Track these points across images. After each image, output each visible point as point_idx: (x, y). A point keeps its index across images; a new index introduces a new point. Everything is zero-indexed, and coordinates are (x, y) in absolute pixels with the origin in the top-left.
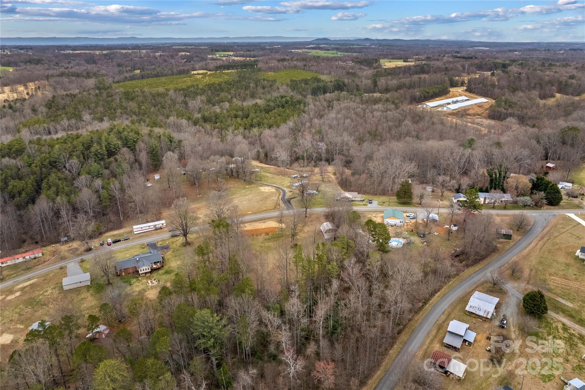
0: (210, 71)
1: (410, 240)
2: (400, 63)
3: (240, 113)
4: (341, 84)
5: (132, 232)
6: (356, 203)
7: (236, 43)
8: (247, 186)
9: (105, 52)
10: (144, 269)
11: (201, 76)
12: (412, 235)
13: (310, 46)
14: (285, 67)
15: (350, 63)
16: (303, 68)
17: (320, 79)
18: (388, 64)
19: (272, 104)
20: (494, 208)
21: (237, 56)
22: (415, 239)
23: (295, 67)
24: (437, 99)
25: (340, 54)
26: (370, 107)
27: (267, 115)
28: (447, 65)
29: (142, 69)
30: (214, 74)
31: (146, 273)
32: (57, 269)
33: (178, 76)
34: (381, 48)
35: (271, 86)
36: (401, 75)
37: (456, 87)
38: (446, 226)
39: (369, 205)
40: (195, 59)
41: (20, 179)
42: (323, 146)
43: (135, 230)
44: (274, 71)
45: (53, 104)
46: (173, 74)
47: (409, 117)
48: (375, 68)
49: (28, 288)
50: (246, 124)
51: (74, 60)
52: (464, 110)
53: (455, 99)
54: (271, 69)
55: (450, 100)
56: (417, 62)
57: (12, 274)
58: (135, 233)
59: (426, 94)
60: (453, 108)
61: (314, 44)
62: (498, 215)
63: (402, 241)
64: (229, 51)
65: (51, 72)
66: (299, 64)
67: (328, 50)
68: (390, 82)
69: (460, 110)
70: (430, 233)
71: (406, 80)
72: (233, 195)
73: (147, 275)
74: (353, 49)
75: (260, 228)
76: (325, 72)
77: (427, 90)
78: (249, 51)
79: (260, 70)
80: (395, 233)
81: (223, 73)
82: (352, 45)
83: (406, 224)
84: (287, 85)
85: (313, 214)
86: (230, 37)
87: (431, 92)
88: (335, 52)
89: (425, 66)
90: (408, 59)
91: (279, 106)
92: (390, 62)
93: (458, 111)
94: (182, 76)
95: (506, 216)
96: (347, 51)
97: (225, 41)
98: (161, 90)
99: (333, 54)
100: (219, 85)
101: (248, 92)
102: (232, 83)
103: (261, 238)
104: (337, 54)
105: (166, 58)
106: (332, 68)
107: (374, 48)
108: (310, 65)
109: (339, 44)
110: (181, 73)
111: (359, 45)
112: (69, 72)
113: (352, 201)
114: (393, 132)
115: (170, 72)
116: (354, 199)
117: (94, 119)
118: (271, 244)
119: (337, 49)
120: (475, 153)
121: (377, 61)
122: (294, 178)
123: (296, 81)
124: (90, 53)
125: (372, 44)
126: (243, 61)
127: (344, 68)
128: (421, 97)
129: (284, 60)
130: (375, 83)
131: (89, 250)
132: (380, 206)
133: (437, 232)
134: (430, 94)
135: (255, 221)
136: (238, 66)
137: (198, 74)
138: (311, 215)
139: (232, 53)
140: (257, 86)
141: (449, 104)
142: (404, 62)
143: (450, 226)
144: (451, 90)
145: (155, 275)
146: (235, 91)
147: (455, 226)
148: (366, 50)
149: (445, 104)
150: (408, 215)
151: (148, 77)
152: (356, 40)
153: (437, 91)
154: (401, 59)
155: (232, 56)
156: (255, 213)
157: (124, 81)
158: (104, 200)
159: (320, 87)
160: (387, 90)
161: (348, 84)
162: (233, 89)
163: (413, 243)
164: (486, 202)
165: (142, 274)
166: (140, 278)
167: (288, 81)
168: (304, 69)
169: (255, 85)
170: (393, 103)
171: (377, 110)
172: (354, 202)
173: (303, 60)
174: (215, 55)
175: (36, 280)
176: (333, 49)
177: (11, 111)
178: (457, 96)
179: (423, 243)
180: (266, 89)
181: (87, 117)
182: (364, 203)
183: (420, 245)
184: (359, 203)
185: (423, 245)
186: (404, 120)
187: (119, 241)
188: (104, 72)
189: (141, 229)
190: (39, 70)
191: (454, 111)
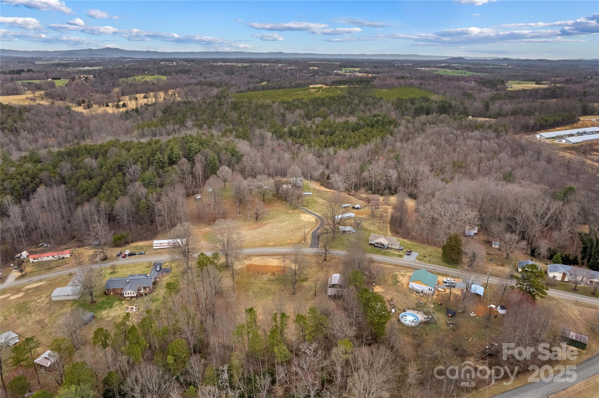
0: (327, 85)
1: (433, 318)
2: (531, 86)
3: (327, 129)
4: (447, 105)
5: (152, 246)
6: (391, 251)
7: (370, 60)
8: (290, 211)
9: (245, 65)
10: (129, 293)
11: (315, 90)
12: (438, 311)
13: (442, 65)
14: (400, 85)
15: (473, 84)
16: (418, 86)
17: (429, 99)
18: (515, 86)
19: (362, 122)
20: (575, 290)
21: (362, 73)
22: (441, 318)
23: (411, 85)
24: (558, 128)
25: (468, 74)
26: (465, 134)
27: (352, 134)
28: (587, 89)
29: (269, 81)
30: (328, 88)
31: (132, 297)
32: (67, 275)
33: (295, 89)
34: (519, 68)
35: (375, 103)
36: (521, 100)
37: (590, 115)
38: (492, 306)
39: (406, 257)
40: (320, 73)
41: (91, 179)
42: (393, 174)
43: (154, 245)
44: (389, 89)
45: (168, 110)
46: (291, 87)
47: (508, 149)
48: (497, 90)
49: (30, 291)
50: (327, 142)
51: (216, 71)
52: (590, 144)
53: (581, 130)
54: (385, 86)
55: (574, 131)
56: (553, 85)
57: (35, 272)
58: (154, 248)
59: (544, 123)
60: (573, 141)
61: (447, 63)
62: (576, 303)
63: (421, 317)
64: (357, 67)
65: (191, 81)
66: (416, 82)
67: (458, 69)
68: (504, 107)
69: (583, 144)
70: (464, 312)
71: (525, 105)
72: (271, 219)
73: (133, 299)
74: (485, 69)
75: (271, 264)
76: (441, 91)
77: (546, 118)
78: (376, 67)
79: (373, 87)
80: (417, 304)
81: (338, 88)
82: (487, 65)
83: (436, 293)
84: (393, 104)
85: (335, 258)
86: (367, 54)
87: (551, 120)
88: (463, 71)
89: (558, 90)
90: (541, 81)
91: (368, 125)
92: (519, 84)
93: (582, 145)
94: (298, 89)
95: (591, 307)
96: (477, 71)
97: (360, 58)
98: (268, 101)
99: (462, 73)
100: (323, 100)
101: (349, 108)
102: (337, 99)
103: (265, 278)
104: (465, 73)
105: (294, 72)
106: (450, 88)
107: (510, 69)
108: (427, 83)
109: (472, 64)
110: (298, 86)
111: (494, 65)
112: (206, 81)
113: (388, 248)
114: (483, 165)
115: (288, 85)
116: (390, 246)
117: (195, 125)
118: (273, 287)
119: (467, 69)
120: (567, 208)
121: (503, 82)
122: (345, 207)
123: (402, 100)
124: (232, 65)
125: (508, 65)
126: (362, 78)
127: (461, 88)
128: (535, 125)
129: (403, 77)
130: (487, 106)
131: (105, 259)
132: (417, 261)
133: (475, 313)
134: (548, 123)
135: (270, 255)
136: (354, 82)
137: (314, 88)
138: (332, 258)
139: (357, 69)
140: (360, 102)
141: (572, 135)
142: (536, 84)
143: (497, 307)
144: (581, 118)
145: (140, 300)
146: (335, 107)
147: (503, 308)
148: (499, 71)
149: (565, 136)
150: (445, 280)
151: (268, 89)
152: (494, 60)
153: (560, 119)
154: (534, 81)
155: (357, 72)
156: (276, 245)
157: (246, 92)
158: (141, 210)
159: (423, 108)
160: (498, 115)
161: (455, 106)
162: (335, 105)
163: (435, 323)
164: (566, 279)
165: (128, 297)
166: (123, 302)
167: (395, 99)
168: (419, 88)
169: (358, 102)
170: (496, 130)
171: (471, 138)
172: (389, 251)
173: (421, 79)
174: (341, 70)
175: (44, 282)
176: (462, 69)
177: (136, 114)
178: (587, 126)
179: (448, 325)
180: (368, 106)
181: (189, 123)
182: (401, 253)
183: (444, 327)
184: (394, 252)
185: (448, 328)
186: (501, 152)
187: (134, 254)
188: (234, 82)
189: (160, 245)
190: (184, 78)
191: (575, 145)
